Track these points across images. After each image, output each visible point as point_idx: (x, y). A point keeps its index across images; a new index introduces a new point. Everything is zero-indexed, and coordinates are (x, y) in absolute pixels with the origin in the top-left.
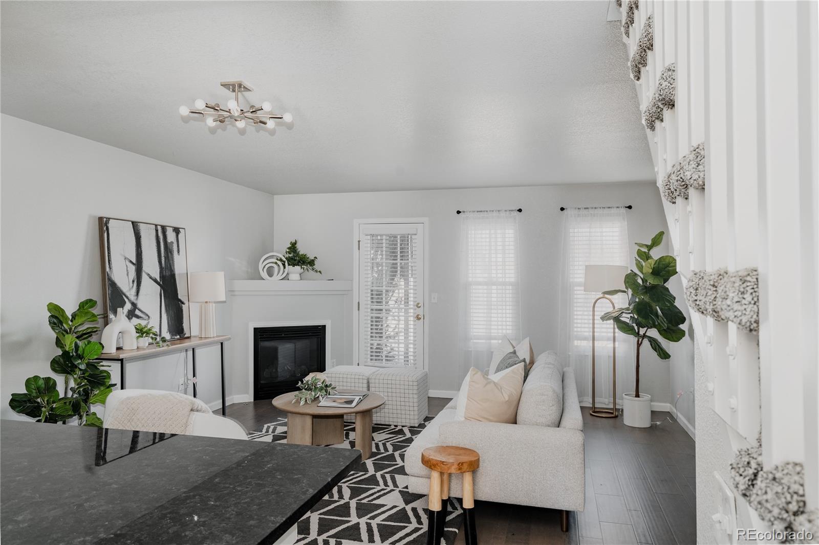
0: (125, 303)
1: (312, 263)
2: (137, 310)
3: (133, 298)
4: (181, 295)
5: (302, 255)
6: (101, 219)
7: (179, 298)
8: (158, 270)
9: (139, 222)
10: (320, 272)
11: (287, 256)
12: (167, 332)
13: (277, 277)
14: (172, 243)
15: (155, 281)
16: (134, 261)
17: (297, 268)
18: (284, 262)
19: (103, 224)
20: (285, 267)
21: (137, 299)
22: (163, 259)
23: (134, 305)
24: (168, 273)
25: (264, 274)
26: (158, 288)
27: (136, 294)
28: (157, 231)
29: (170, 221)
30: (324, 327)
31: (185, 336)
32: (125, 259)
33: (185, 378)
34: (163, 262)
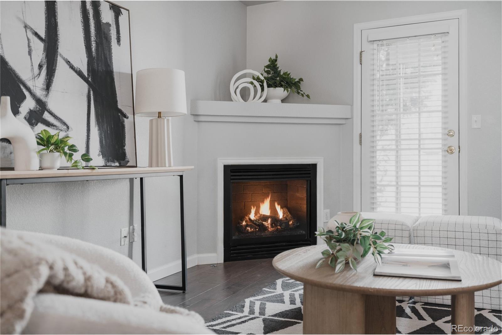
0: (25, 97)
1: (297, 85)
2: (46, 113)
3: (40, 93)
4: (123, 104)
5: (285, 74)
7: (119, 107)
8: (85, 60)
10: (308, 96)
11: (266, 75)
12: (99, 155)
14: (108, 24)
15: (80, 74)
16: (43, 35)
17: (280, 91)
20: (263, 90)
21: (47, 95)
22: (94, 45)
23: (42, 105)
24: (102, 68)
25: (237, 97)
26: (85, 86)
27: (45, 87)
30: (314, 166)
31: (128, 163)
32: (25, 27)
33: (130, 226)
34: (93, 49)
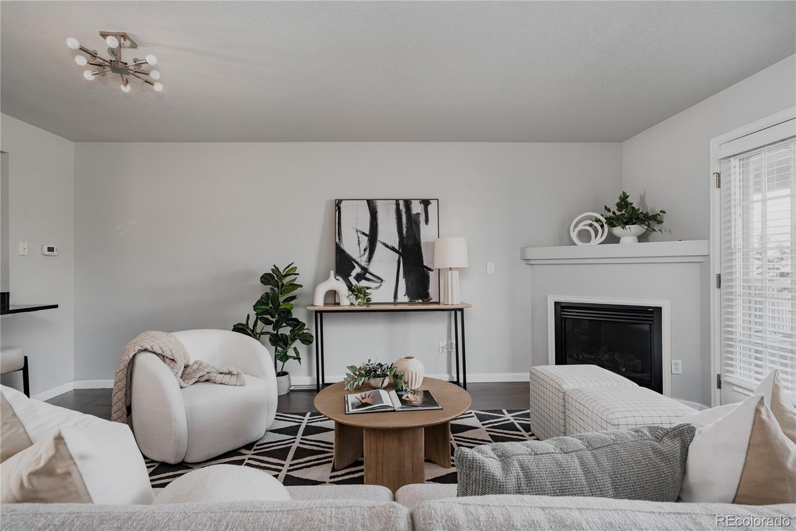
0: (355, 267)
2: (367, 274)
3: (363, 264)
4: (427, 262)
6: (335, 201)
7: (425, 264)
8: (397, 240)
9: (376, 200)
12: (405, 296)
13: (594, 242)
14: (418, 214)
15: (393, 249)
16: (368, 233)
17: (635, 227)
18: (604, 223)
19: (336, 205)
20: (603, 229)
21: (369, 264)
22: (405, 230)
23: (365, 270)
24: (410, 243)
25: (576, 240)
26: (396, 255)
27: (368, 260)
28: (398, 205)
29: (415, 193)
30: (658, 309)
31: (431, 301)
32: (357, 231)
33: (448, 341)
34: (404, 232)
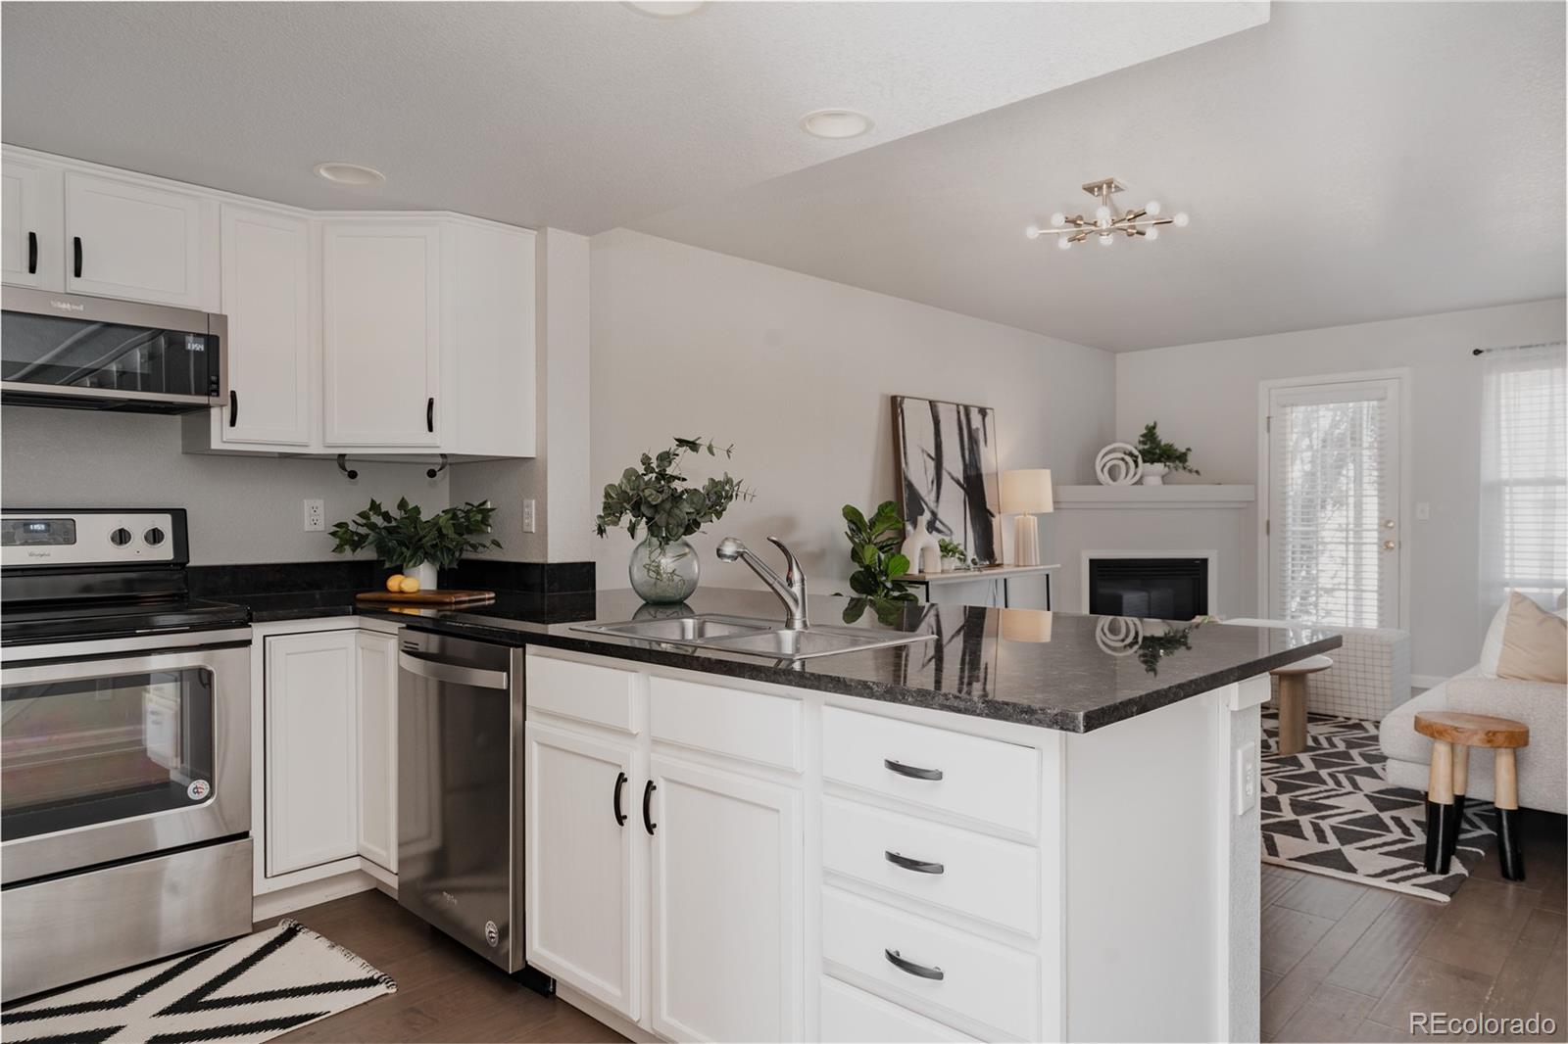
0: (924, 511)
1: (1182, 458)
2: (937, 522)
3: (932, 505)
4: (990, 504)
5: (1165, 446)
6: (894, 399)
7: (988, 507)
8: (961, 467)
9: (937, 402)
10: (1197, 472)
11: (1141, 447)
12: (974, 555)
13: (1125, 481)
14: (977, 429)
15: (958, 482)
16: (933, 455)
17: (1159, 467)
18: (1137, 457)
19: (895, 405)
20: (1137, 466)
21: (937, 506)
22: (967, 453)
23: (934, 514)
24: (973, 473)
25: (1104, 477)
26: (963, 493)
27: (936, 499)
28: (959, 413)
29: (974, 400)
30: (1205, 561)
31: (996, 563)
32: (923, 450)
34: (967, 456)
